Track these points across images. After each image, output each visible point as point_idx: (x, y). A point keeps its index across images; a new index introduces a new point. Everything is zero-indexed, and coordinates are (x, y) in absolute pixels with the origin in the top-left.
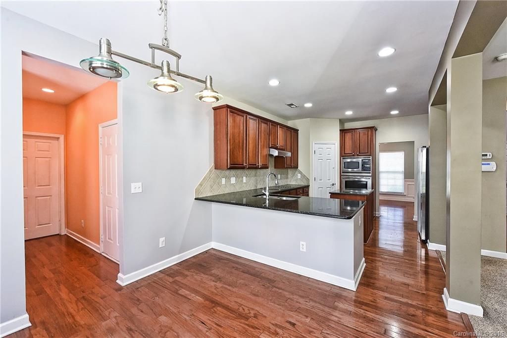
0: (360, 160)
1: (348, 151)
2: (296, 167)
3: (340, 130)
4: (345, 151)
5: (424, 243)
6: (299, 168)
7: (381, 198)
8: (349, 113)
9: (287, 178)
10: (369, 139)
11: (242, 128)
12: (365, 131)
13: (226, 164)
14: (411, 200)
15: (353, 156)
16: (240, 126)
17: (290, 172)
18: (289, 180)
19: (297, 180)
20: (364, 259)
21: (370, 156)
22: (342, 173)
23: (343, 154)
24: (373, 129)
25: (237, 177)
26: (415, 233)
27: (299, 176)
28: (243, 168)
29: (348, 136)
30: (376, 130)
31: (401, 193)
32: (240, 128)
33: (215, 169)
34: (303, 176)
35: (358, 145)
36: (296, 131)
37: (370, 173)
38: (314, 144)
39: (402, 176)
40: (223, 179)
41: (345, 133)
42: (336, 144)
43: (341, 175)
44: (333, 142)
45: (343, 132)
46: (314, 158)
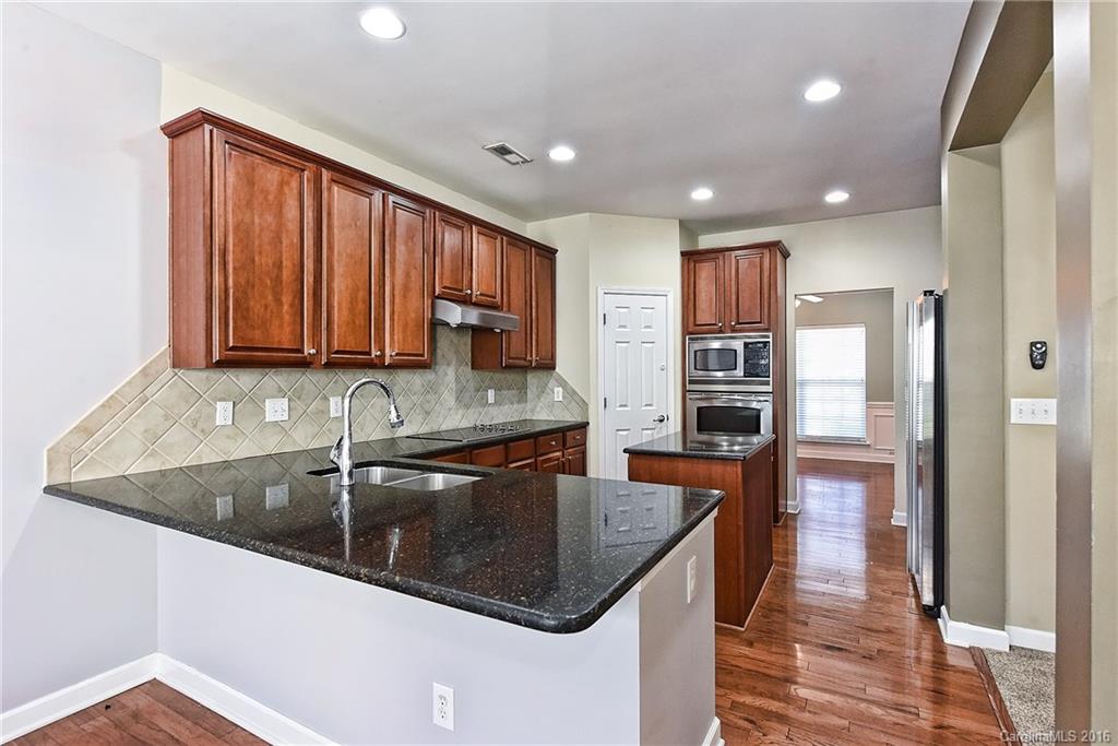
0: (738, 345)
1: (705, 316)
2: (548, 365)
3: (683, 254)
4: (698, 317)
5: (930, 614)
6: (557, 370)
7: (804, 452)
8: (702, 194)
9: (522, 399)
10: (766, 280)
11: (291, 212)
12: (754, 255)
13: (202, 348)
14: (885, 458)
15: (721, 332)
16: (281, 206)
17: (532, 379)
18: (529, 406)
19: (552, 405)
20: (717, 722)
21: (767, 330)
22: (688, 385)
23: (692, 328)
24: (778, 250)
25: (294, 397)
26: (899, 574)
27: (559, 394)
28: (304, 364)
29: (706, 271)
30: (786, 255)
31: (859, 439)
32: (280, 213)
33: (174, 366)
34: (571, 393)
35: (734, 297)
36: (548, 254)
37: (767, 383)
38: (601, 293)
39: (859, 394)
40: (219, 405)
41: (695, 262)
42: (671, 297)
43: (685, 391)
44: (660, 289)
45: (691, 258)
46: (602, 338)
